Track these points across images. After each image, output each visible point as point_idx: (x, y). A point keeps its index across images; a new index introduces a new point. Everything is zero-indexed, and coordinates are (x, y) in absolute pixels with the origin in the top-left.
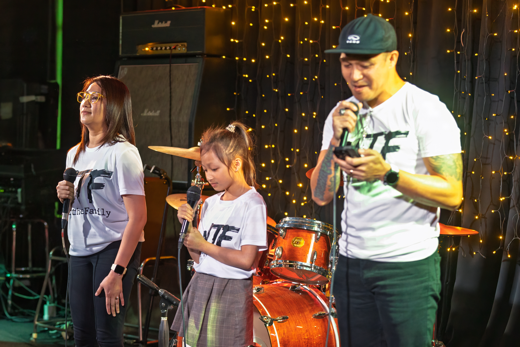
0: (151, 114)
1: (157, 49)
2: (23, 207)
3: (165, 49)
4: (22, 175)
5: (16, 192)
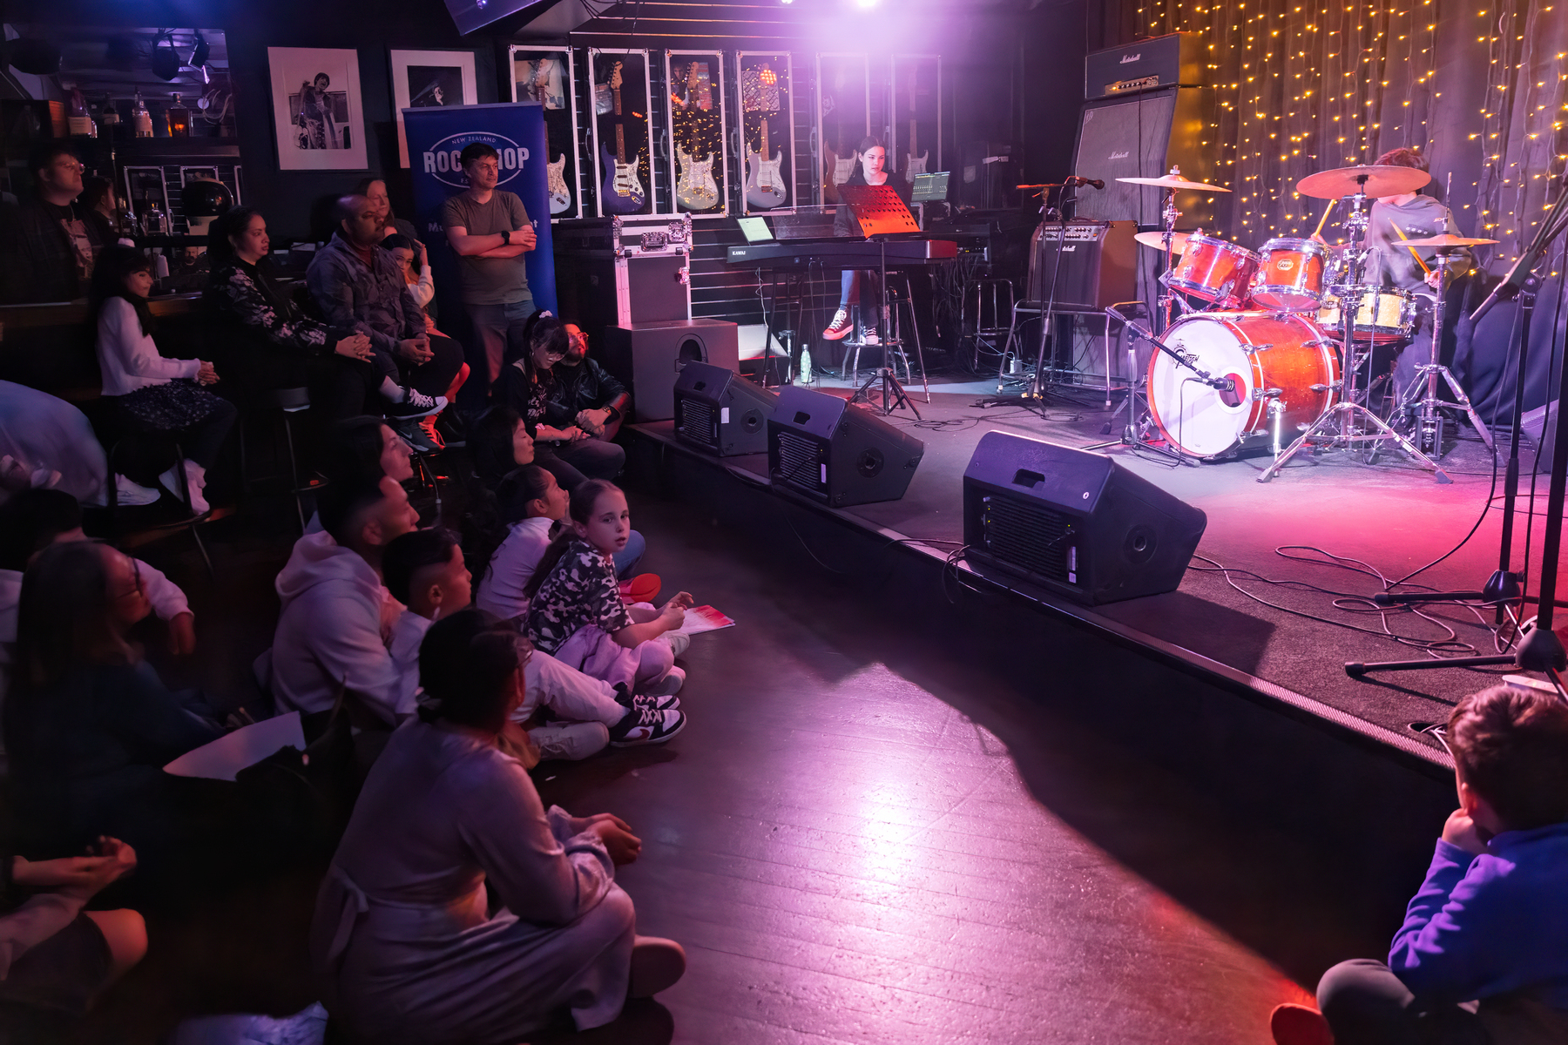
0: (1119, 156)
1: (1125, 87)
2: (990, 266)
3: (1134, 85)
4: (987, 233)
5: (983, 251)
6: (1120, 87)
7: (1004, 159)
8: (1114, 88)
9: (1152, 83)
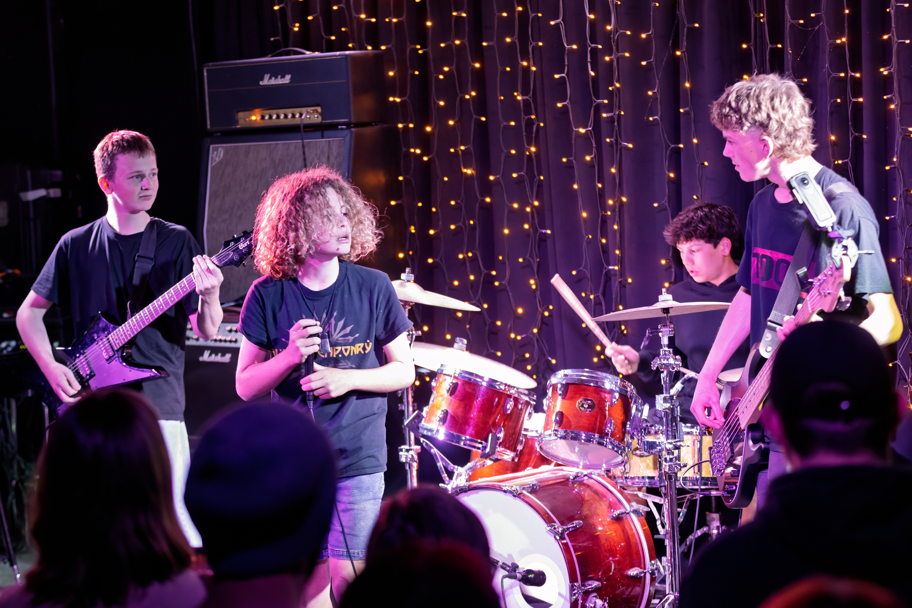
1: (270, 117)
3: (285, 117)
6: (263, 118)
7: (55, 193)
8: (254, 118)
9: (311, 115)
